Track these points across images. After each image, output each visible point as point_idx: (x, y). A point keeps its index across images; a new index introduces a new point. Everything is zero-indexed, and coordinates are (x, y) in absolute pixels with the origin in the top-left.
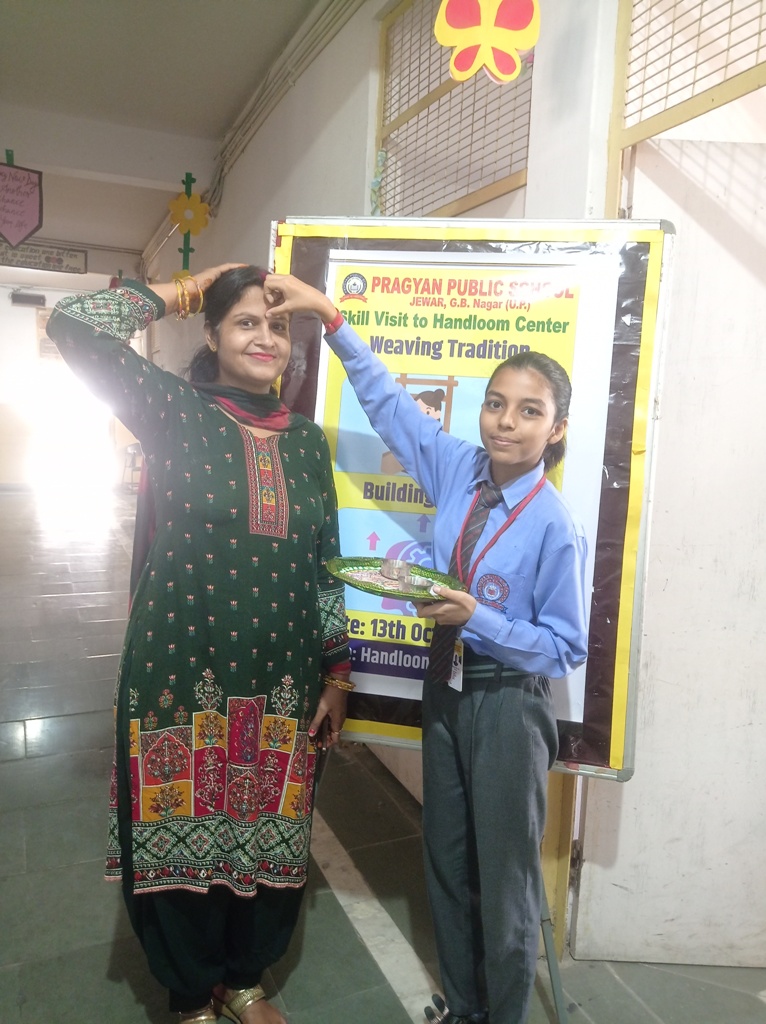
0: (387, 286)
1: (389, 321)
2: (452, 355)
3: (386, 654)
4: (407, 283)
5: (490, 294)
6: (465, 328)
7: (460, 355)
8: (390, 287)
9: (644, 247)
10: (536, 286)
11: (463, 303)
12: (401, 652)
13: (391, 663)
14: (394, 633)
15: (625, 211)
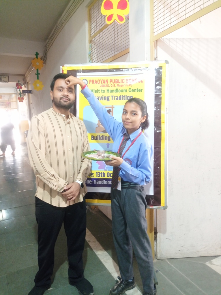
0: (93, 82)
1: (95, 92)
2: (112, 100)
3: (100, 181)
4: (99, 81)
5: (121, 83)
6: (115, 92)
7: (114, 100)
8: (94, 82)
9: (161, 68)
10: (133, 80)
11: (114, 86)
12: (104, 180)
13: (102, 184)
14: (102, 175)
15: (155, 58)
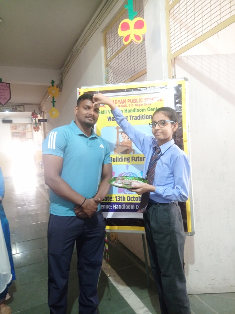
3: (120, 206)
5: (139, 102)
6: (134, 112)
9: (180, 85)
10: (152, 98)
11: (132, 105)
12: (125, 205)
13: (122, 208)
14: (122, 199)
15: (174, 77)
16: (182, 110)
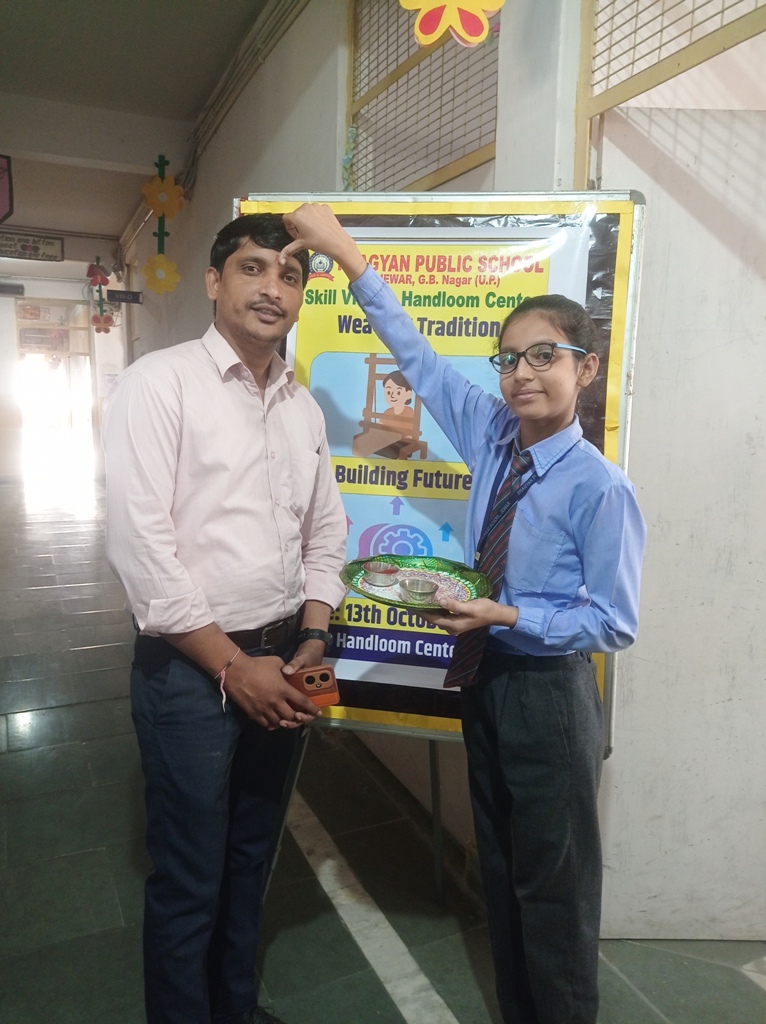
3: (362, 639)
4: (374, 260)
5: (459, 270)
6: (435, 305)
7: (429, 333)
9: (614, 219)
10: (505, 260)
11: (432, 280)
12: (377, 637)
13: (367, 648)
14: (370, 617)
15: (593, 182)
16: (611, 314)
